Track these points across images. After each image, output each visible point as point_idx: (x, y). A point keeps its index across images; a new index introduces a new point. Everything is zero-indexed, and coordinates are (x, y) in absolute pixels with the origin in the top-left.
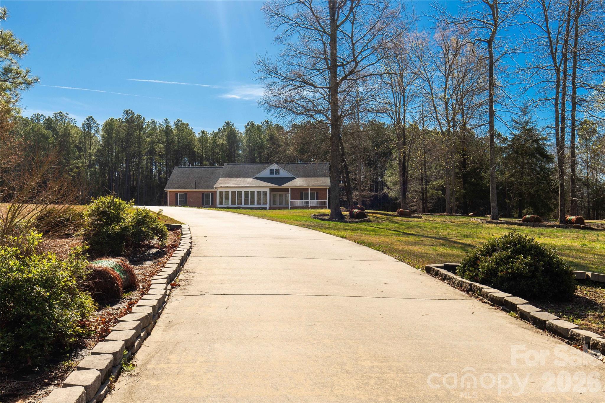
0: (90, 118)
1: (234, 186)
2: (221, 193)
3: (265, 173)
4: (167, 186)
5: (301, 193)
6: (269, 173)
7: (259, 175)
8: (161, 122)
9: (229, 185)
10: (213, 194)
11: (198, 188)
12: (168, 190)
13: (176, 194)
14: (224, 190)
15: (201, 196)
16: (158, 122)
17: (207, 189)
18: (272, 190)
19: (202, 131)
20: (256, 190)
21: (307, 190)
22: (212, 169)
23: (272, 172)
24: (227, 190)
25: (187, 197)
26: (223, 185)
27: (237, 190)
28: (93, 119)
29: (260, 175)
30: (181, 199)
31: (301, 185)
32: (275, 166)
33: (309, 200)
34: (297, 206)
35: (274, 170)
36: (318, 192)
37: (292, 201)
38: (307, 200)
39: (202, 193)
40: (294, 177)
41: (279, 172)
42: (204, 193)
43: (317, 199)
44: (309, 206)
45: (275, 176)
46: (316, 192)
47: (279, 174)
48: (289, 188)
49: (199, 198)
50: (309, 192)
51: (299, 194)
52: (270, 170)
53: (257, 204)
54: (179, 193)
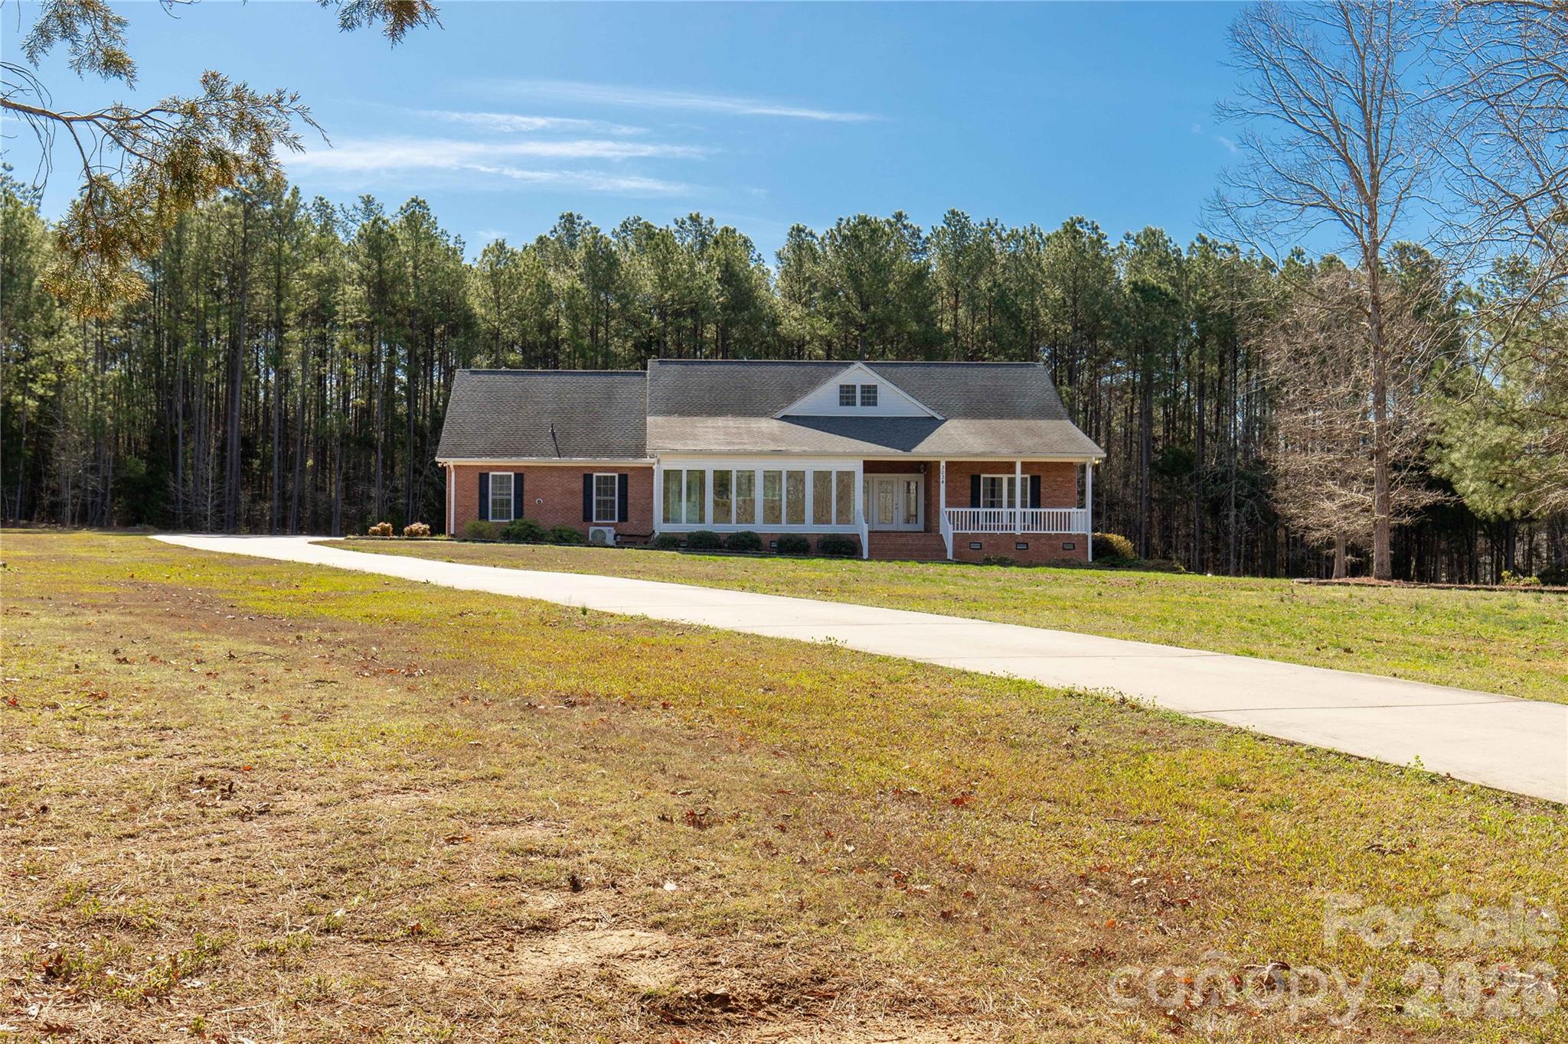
1: (722, 448)
2: (674, 477)
3: (823, 398)
5: (975, 480)
7: (797, 409)
8: (348, 207)
9: (702, 446)
10: (625, 478)
11: (570, 454)
12: (451, 462)
13: (483, 477)
14: (684, 465)
15: (579, 485)
16: (337, 208)
17: (605, 461)
18: (870, 467)
20: (806, 467)
21: (1009, 467)
22: (604, 379)
23: (847, 395)
24: (696, 465)
25: (526, 488)
26: (680, 447)
27: (735, 466)
29: (801, 408)
30: (498, 497)
31: (988, 449)
32: (859, 371)
33: (1018, 509)
34: (972, 531)
35: (854, 387)
36: (1039, 477)
37: (952, 510)
38: (1005, 510)
39: (585, 476)
40: (933, 418)
41: (875, 398)
42: (592, 475)
43: (1036, 502)
44: (1018, 532)
45: (858, 410)
46: (1032, 477)
47: (875, 404)
48: (935, 459)
49: (572, 493)
50: (1018, 475)
51: (968, 482)
52: (841, 386)
53: (816, 522)
54: (491, 474)
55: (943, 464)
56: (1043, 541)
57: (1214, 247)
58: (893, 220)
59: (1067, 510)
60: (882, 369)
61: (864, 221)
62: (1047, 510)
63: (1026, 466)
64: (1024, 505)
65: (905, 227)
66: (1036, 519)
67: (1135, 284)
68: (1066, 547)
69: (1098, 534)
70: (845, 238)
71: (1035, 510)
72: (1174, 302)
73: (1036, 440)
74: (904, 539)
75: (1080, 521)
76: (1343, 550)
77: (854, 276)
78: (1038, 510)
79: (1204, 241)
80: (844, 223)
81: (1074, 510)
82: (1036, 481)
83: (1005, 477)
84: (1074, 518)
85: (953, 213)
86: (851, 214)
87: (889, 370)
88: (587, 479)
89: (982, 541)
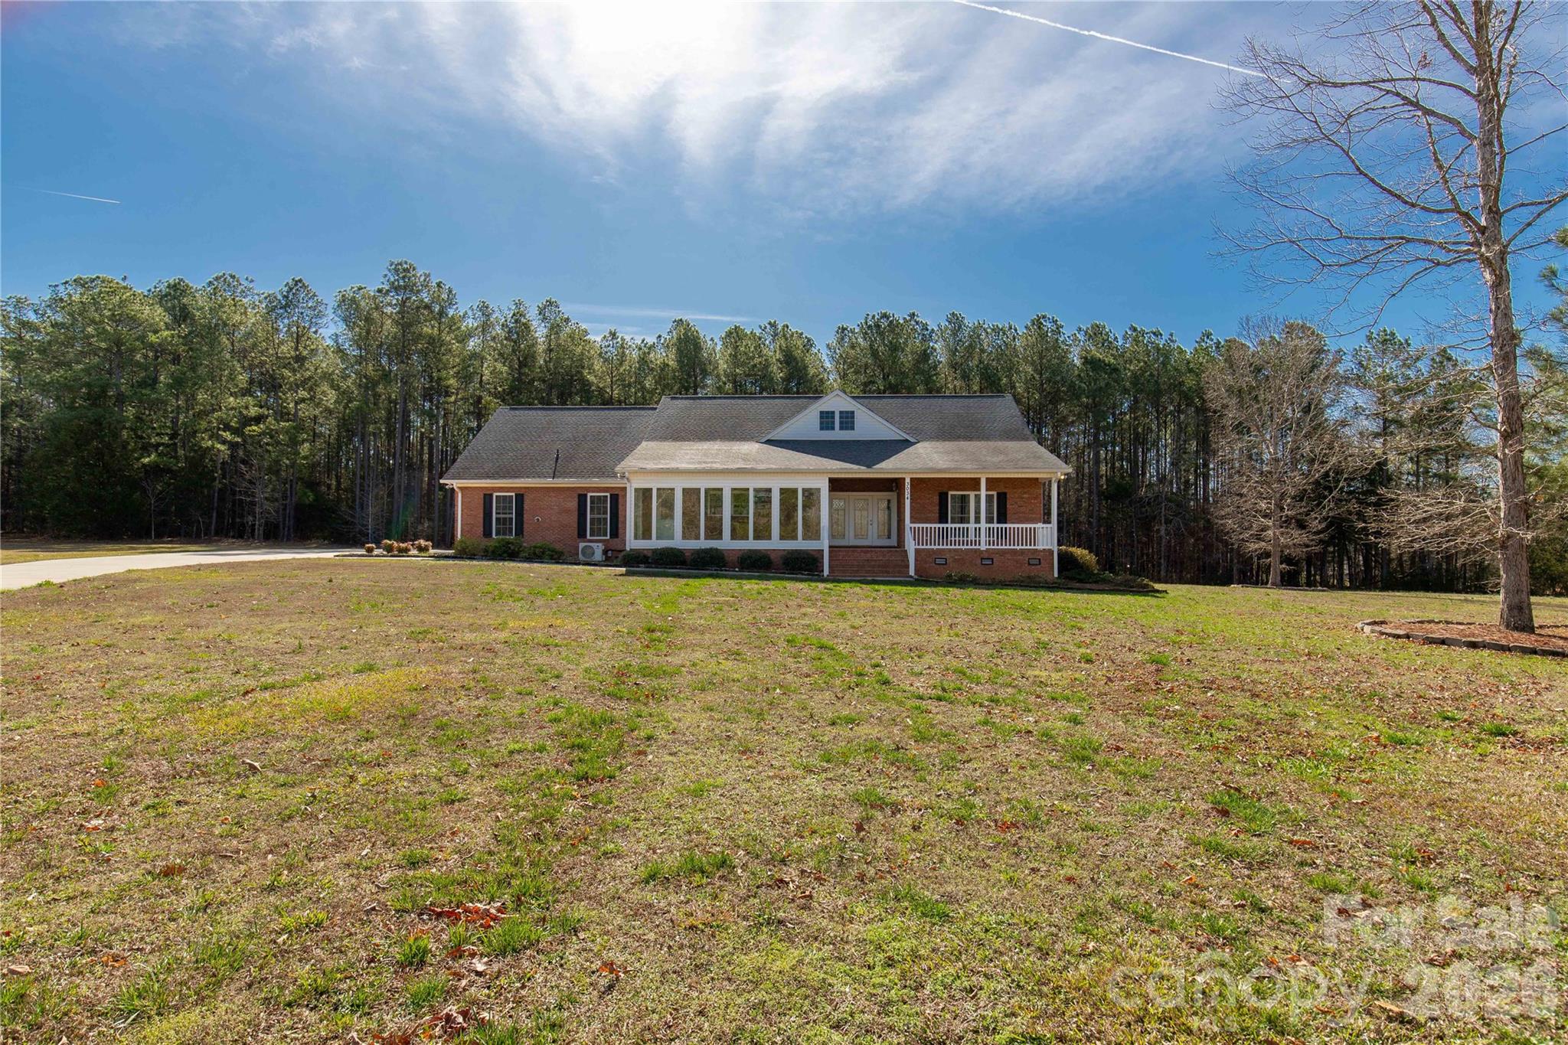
0: (296, 283)
1: (692, 466)
2: (645, 494)
3: (804, 423)
4: (452, 470)
5: (943, 497)
6: (818, 426)
7: (781, 433)
9: (673, 465)
10: (617, 498)
11: (565, 475)
12: (455, 484)
13: (487, 498)
14: (654, 484)
15: (573, 504)
17: (596, 482)
18: (837, 485)
19: (610, 333)
20: (776, 485)
21: (974, 484)
23: (826, 420)
24: (666, 483)
25: (526, 507)
26: (651, 465)
27: (703, 484)
28: (304, 286)
29: (783, 432)
30: (502, 516)
31: (952, 465)
32: (838, 399)
33: (983, 525)
34: (937, 547)
35: (833, 412)
36: (1005, 494)
37: (917, 525)
38: (972, 526)
39: (580, 496)
40: (907, 440)
41: (853, 423)
42: (586, 495)
43: (1002, 519)
44: (983, 547)
45: (838, 434)
46: (998, 494)
47: (853, 428)
48: (900, 476)
49: (567, 511)
50: (983, 493)
51: (936, 499)
52: (821, 412)
53: (782, 538)
54: (495, 494)
55: (908, 481)
56: (1008, 556)
57: (1143, 333)
58: (908, 318)
59: (1032, 526)
60: (866, 401)
61: (885, 316)
62: (1012, 526)
63: (992, 483)
64: (989, 520)
65: (917, 323)
66: (1003, 535)
67: (1086, 358)
68: (1031, 562)
69: (1063, 547)
70: (870, 327)
71: (1000, 526)
72: (1116, 370)
73: (1001, 457)
74: (869, 555)
75: (1046, 536)
76: (1278, 560)
77: (875, 354)
78: (1004, 526)
79: (1135, 330)
80: (870, 317)
81: (1040, 525)
82: (1002, 498)
83: (972, 494)
84: (1040, 534)
85: (953, 314)
86: (876, 311)
87: (872, 401)
88: (582, 498)
89: (947, 556)
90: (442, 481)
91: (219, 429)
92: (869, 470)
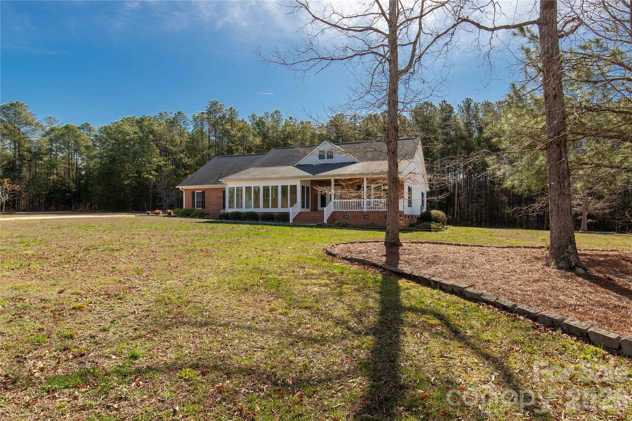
0: (179, 113)
2: (232, 190)
3: (312, 157)
4: (183, 183)
6: (318, 157)
9: (242, 177)
11: (218, 183)
12: (180, 187)
13: (193, 193)
14: (235, 185)
20: (279, 184)
23: (321, 155)
24: (239, 185)
25: (206, 196)
26: (234, 178)
27: (253, 185)
29: (304, 161)
30: (198, 200)
31: (351, 173)
32: (326, 145)
33: (365, 200)
34: (345, 210)
35: (324, 151)
37: (336, 201)
39: (223, 191)
41: (333, 155)
44: (365, 210)
45: (326, 161)
47: (332, 158)
48: (329, 178)
49: (219, 198)
50: (365, 185)
52: (320, 151)
53: (282, 207)
54: (196, 191)
55: (333, 180)
56: (376, 214)
76: (585, 217)
89: (349, 214)
90: (176, 187)
91: (151, 170)
92: (314, 176)
